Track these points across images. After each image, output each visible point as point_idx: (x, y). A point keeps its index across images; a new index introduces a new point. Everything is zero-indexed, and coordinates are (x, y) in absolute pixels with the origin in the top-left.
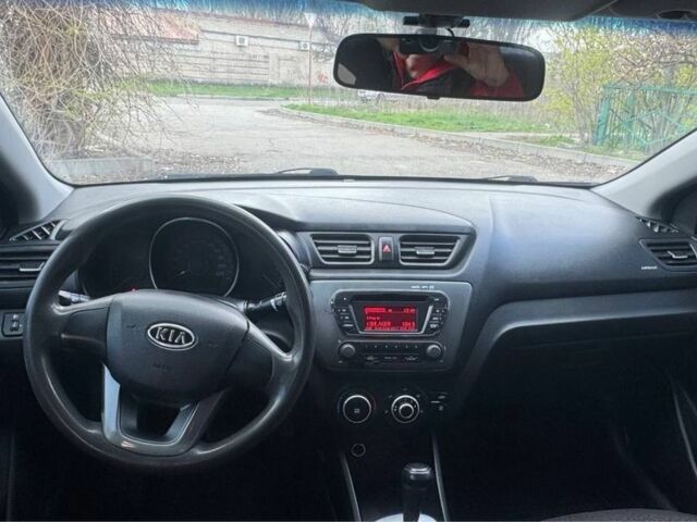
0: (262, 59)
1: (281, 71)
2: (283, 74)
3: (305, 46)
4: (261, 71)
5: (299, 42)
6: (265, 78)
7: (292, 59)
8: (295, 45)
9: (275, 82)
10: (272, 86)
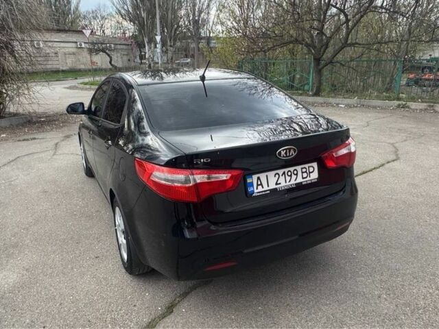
0: (53, 55)
1: (68, 61)
2: (69, 63)
3: (81, 45)
4: (54, 63)
5: (76, 42)
6: (58, 66)
7: (74, 54)
8: (74, 45)
9: (64, 69)
10: (63, 71)
